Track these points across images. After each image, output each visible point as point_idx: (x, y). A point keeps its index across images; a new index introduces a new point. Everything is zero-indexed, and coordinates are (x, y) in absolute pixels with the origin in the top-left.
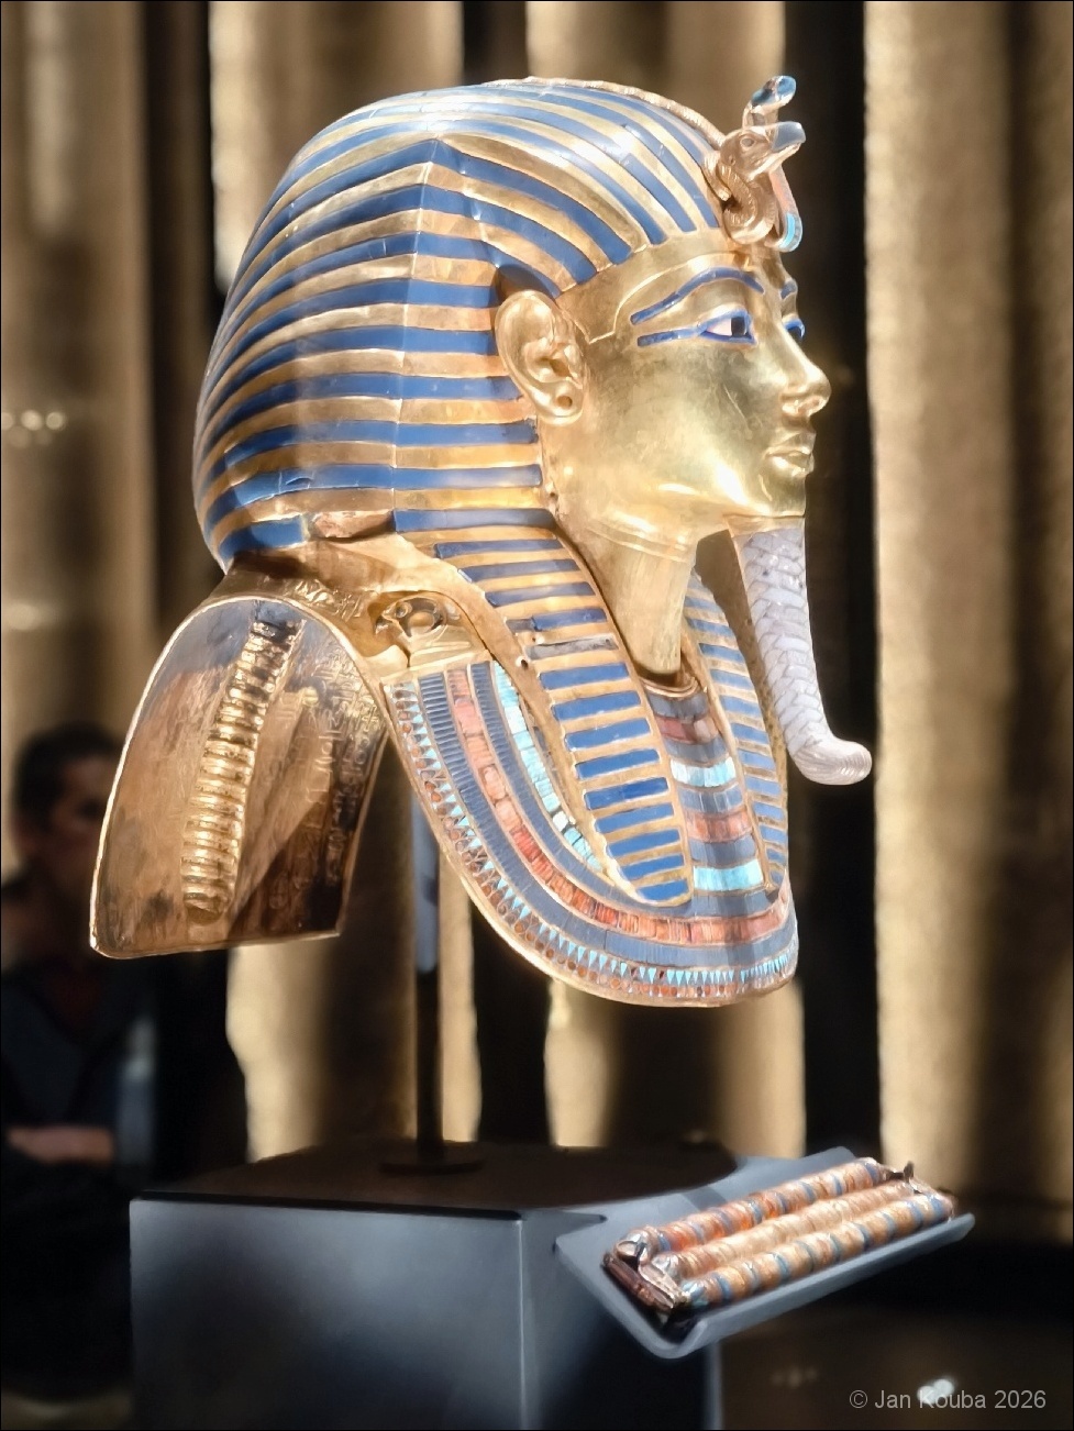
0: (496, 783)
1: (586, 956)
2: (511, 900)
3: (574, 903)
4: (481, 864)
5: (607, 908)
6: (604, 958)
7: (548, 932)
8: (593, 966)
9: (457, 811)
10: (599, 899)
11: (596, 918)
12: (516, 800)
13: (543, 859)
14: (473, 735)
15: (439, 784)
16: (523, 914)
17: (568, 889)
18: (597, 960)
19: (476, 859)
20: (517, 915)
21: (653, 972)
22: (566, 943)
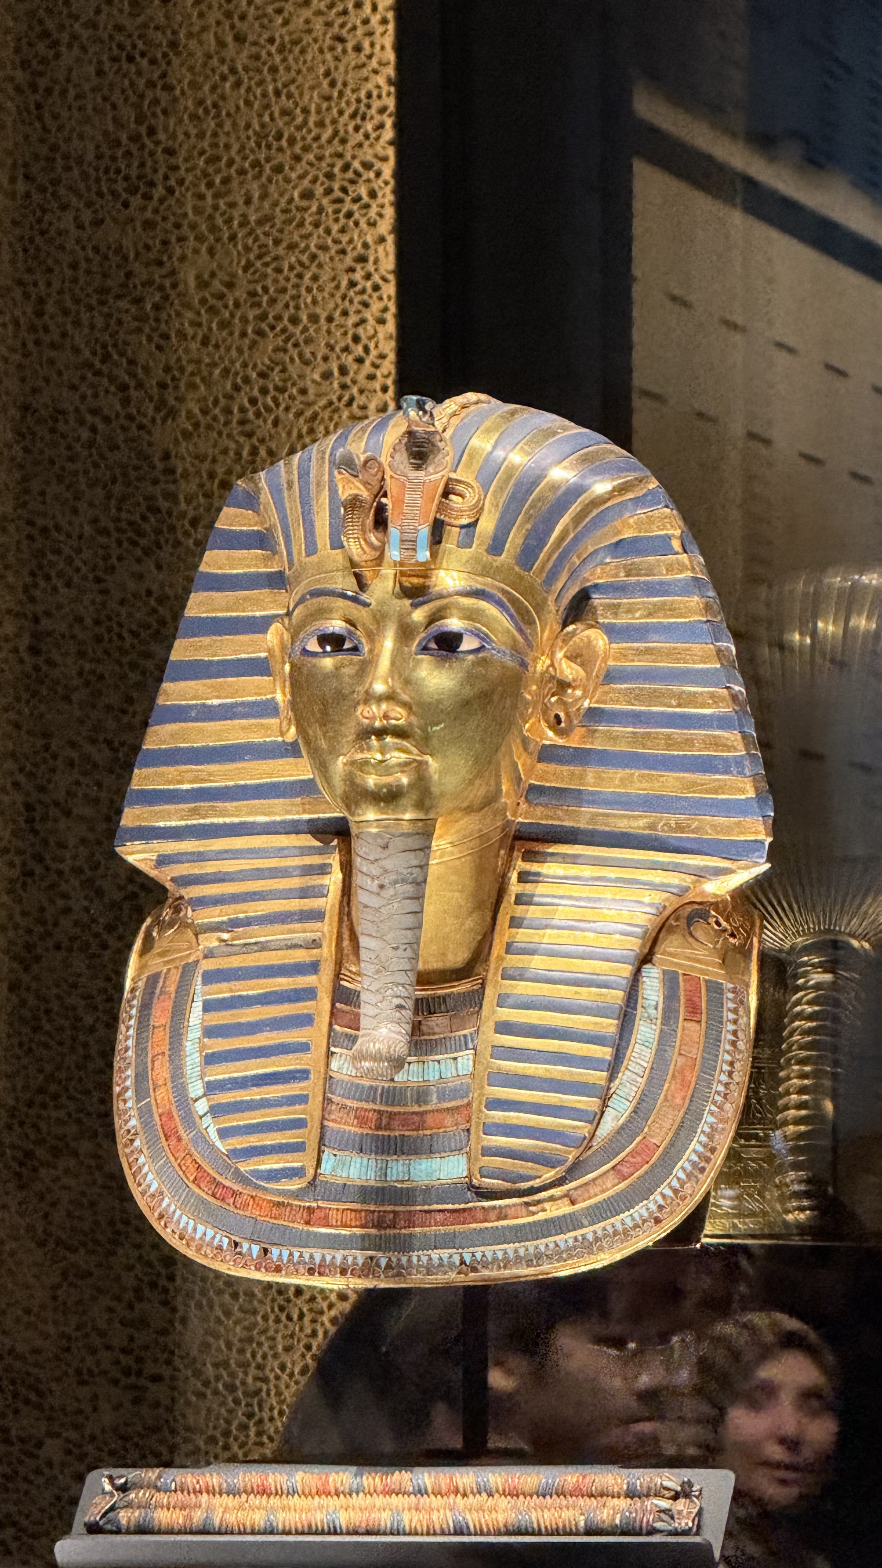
0: (161, 1071)
1: (195, 1229)
2: (146, 1174)
3: (194, 1182)
4: (132, 1141)
5: (224, 1186)
6: (210, 1233)
7: (169, 1205)
8: (201, 1239)
9: (129, 1094)
10: (219, 1178)
11: (214, 1195)
12: (170, 1085)
13: (179, 1139)
14: (159, 1027)
15: (126, 1069)
16: (152, 1189)
17: (192, 1168)
18: (205, 1234)
19: (129, 1137)
20: (149, 1186)
21: (256, 1249)
22: (181, 1216)
